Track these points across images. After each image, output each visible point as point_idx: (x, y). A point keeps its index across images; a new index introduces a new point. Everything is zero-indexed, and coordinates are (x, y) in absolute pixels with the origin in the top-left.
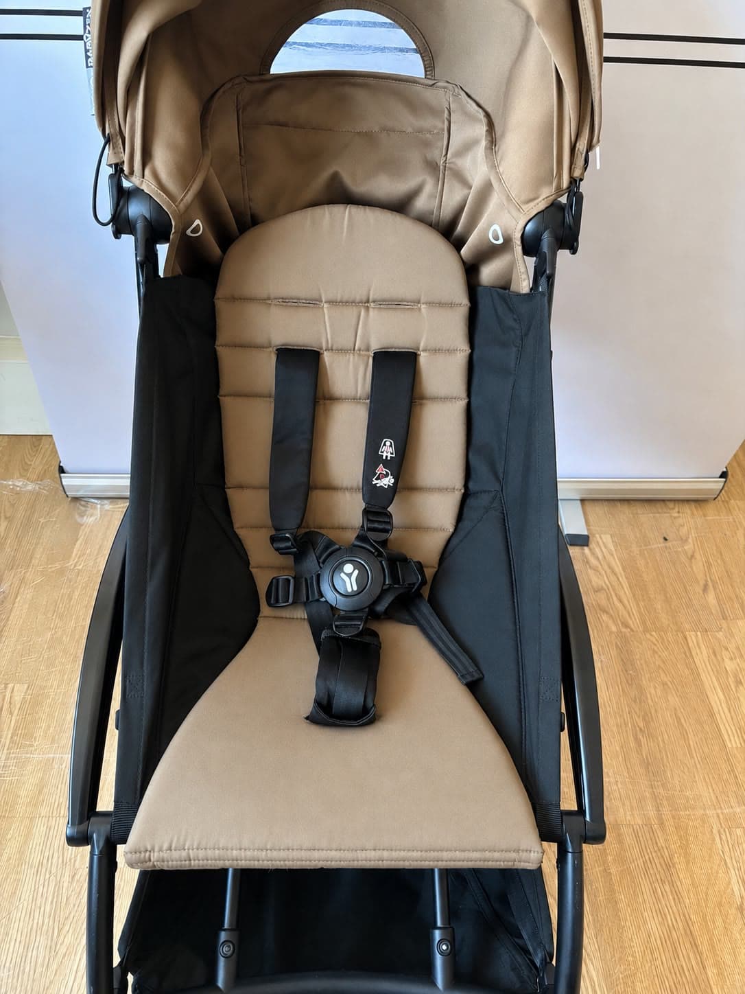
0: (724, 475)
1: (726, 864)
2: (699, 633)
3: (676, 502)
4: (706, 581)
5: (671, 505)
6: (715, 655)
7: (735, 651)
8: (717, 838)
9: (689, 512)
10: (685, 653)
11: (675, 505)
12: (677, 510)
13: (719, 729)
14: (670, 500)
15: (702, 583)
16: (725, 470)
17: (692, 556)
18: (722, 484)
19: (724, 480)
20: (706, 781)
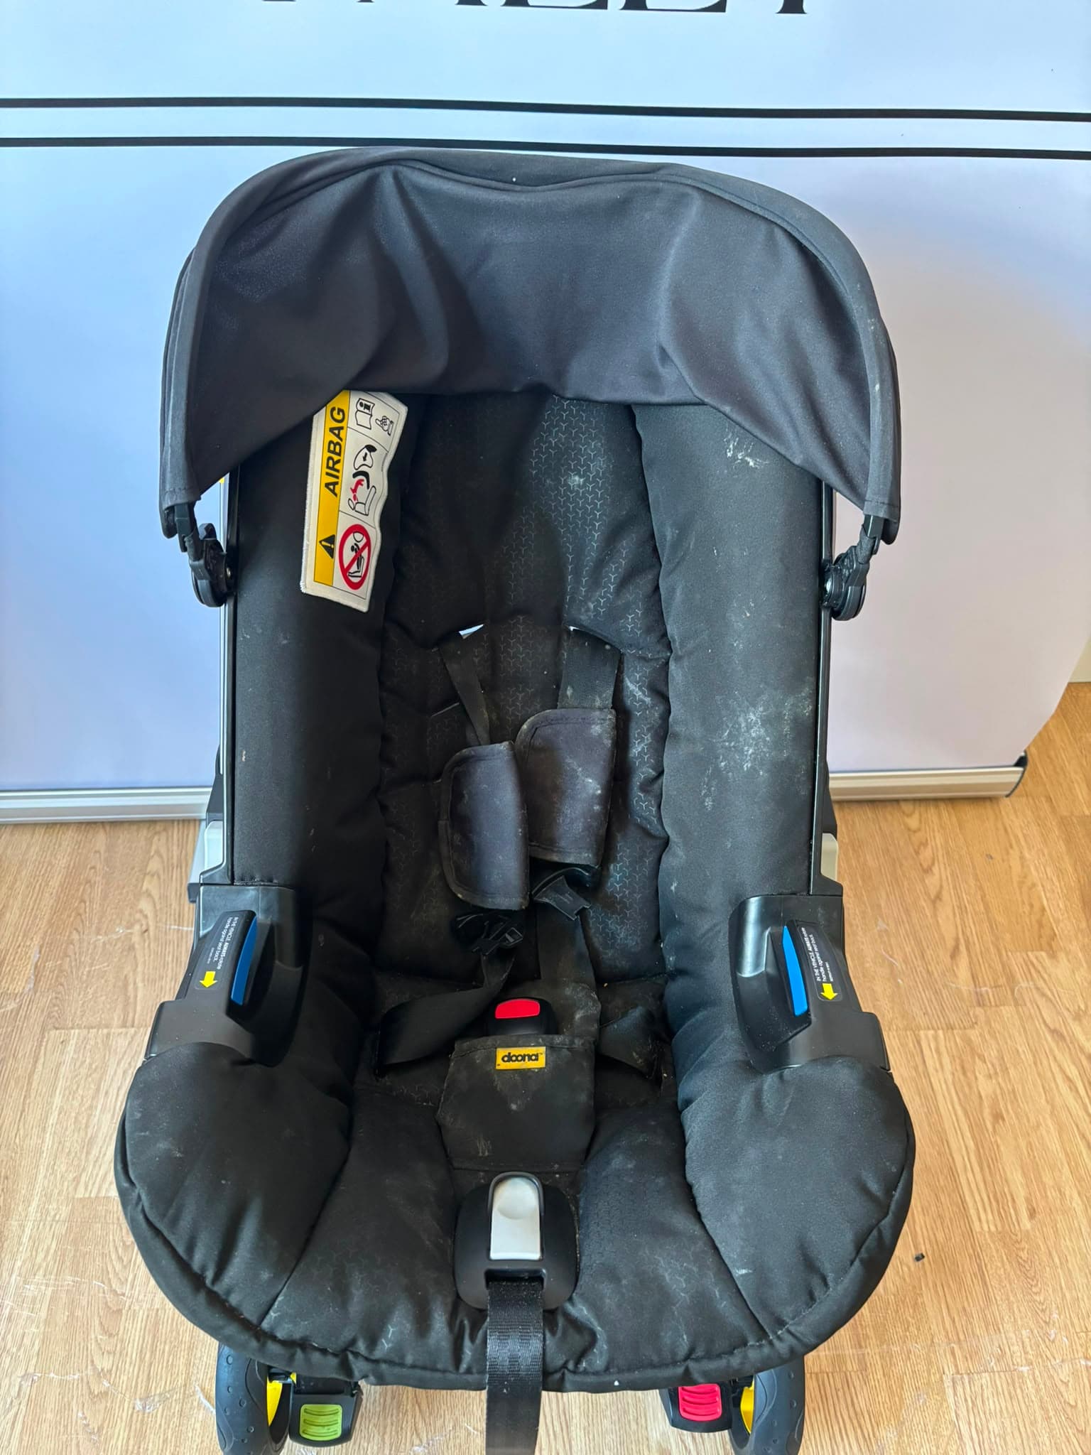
0: (1022, 762)
1: (961, 1438)
2: (940, 1032)
3: (917, 803)
4: (957, 940)
5: (907, 807)
6: (964, 1073)
7: (995, 1061)
8: (950, 1392)
9: (935, 819)
10: (916, 1068)
11: (914, 808)
12: (916, 815)
13: (963, 1201)
14: (906, 800)
15: (950, 943)
16: (1023, 754)
17: (939, 896)
18: (1019, 775)
19: (1020, 769)
20: (937, 1292)
